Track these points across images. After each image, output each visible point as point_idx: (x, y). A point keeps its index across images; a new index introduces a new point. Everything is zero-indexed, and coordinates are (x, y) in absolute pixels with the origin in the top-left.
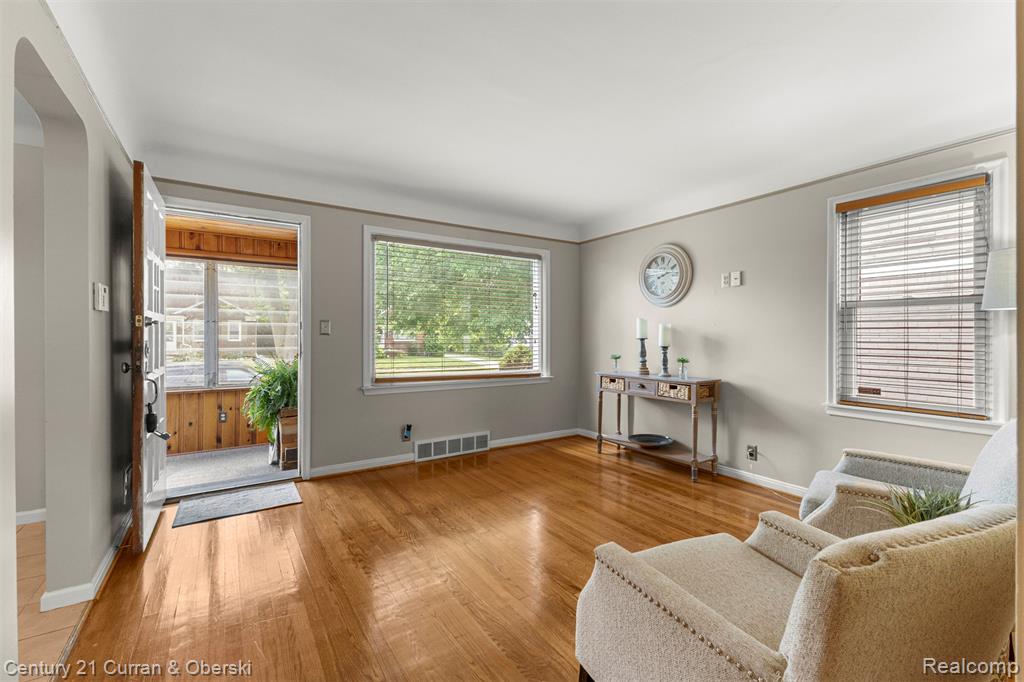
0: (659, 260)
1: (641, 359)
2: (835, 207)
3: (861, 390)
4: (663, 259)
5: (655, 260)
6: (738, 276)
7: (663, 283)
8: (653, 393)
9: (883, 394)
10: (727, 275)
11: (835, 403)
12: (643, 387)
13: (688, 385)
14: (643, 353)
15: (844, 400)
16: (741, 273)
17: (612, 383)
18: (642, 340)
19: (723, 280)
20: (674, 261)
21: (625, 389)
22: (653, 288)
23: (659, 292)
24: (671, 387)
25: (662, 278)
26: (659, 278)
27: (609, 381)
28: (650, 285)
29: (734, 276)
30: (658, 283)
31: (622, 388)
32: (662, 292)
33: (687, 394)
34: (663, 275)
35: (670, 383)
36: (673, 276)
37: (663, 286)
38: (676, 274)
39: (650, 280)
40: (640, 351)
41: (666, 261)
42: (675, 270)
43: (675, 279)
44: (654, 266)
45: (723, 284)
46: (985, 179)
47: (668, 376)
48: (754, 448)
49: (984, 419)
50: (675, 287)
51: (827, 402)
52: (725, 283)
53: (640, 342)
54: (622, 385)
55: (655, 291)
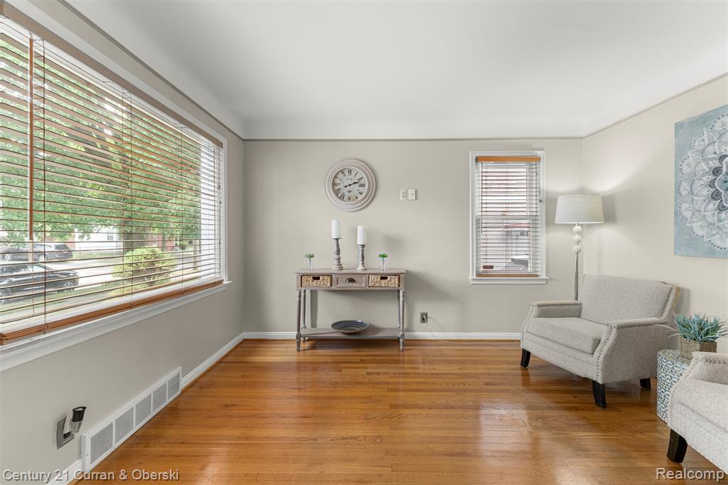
0: (346, 172)
1: (336, 256)
2: (474, 158)
3: (485, 267)
4: (350, 172)
5: (342, 172)
6: (414, 193)
7: (350, 192)
8: (363, 285)
9: (495, 269)
10: (405, 190)
11: (475, 277)
12: (352, 280)
13: (397, 275)
14: (338, 252)
15: (479, 275)
16: (416, 191)
17: (315, 281)
18: (337, 239)
19: (401, 194)
20: (361, 174)
21: (331, 285)
22: (340, 195)
23: (346, 198)
24: (382, 278)
25: (349, 187)
26: (346, 187)
27: (311, 279)
28: (337, 192)
29: (411, 192)
30: (345, 191)
31: (329, 285)
32: (349, 199)
33: (397, 282)
34: (350, 185)
35: (381, 274)
36: (360, 186)
37: (350, 194)
38: (363, 185)
39: (336, 188)
40: (336, 250)
41: (353, 174)
42: (362, 182)
43: (361, 189)
44: (340, 175)
45: (401, 197)
46: (538, 159)
47: (366, 270)
48: (426, 315)
49: (537, 276)
50: (363, 195)
51: (472, 276)
52: (403, 197)
53: (335, 241)
54: (327, 282)
55: (342, 198)
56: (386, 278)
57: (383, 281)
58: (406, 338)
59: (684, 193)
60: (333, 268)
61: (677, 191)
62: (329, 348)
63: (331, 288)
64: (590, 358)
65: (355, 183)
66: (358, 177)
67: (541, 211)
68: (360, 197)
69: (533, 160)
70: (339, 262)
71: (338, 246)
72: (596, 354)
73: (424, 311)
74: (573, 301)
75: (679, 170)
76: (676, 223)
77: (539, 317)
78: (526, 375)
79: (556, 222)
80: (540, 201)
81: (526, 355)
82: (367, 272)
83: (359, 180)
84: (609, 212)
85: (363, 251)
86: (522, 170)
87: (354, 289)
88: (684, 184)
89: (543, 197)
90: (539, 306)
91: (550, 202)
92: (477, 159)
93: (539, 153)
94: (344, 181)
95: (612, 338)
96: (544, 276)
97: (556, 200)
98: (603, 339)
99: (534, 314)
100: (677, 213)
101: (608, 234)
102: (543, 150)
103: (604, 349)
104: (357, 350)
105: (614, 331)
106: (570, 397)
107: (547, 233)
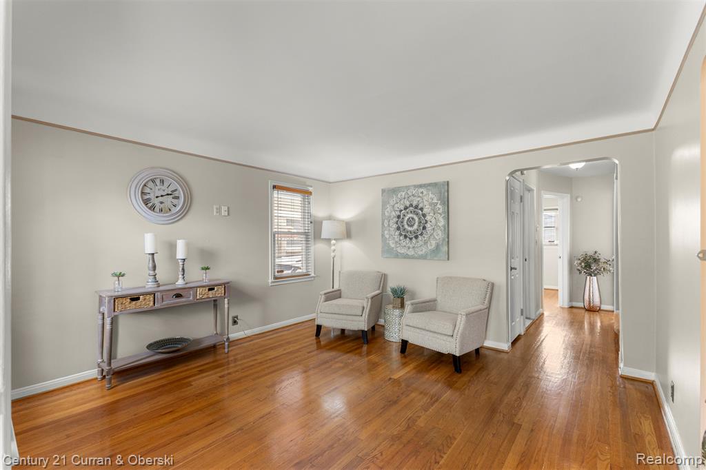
0: (158, 182)
1: (152, 273)
2: (272, 186)
3: (278, 272)
4: (162, 182)
5: (153, 181)
6: (226, 209)
7: (162, 203)
8: (191, 298)
9: (285, 272)
10: (218, 207)
11: (273, 280)
12: (179, 296)
13: (222, 285)
14: (154, 268)
15: (276, 278)
16: (228, 208)
17: (134, 302)
18: (153, 254)
19: (215, 210)
20: (175, 186)
21: (154, 303)
22: (150, 205)
23: (157, 209)
24: (210, 290)
25: (160, 198)
26: (157, 197)
27: (129, 300)
28: (146, 202)
29: (224, 209)
30: (156, 201)
31: (152, 303)
32: (161, 210)
33: (223, 292)
34: (162, 196)
35: (208, 286)
36: (173, 198)
37: (162, 206)
38: (177, 198)
39: (146, 197)
40: (151, 265)
41: (166, 184)
42: (176, 194)
43: (175, 201)
44: (151, 184)
45: (215, 213)
46: (311, 193)
47: (186, 283)
48: (237, 317)
49: (309, 275)
50: (178, 208)
51: (270, 280)
52: (217, 212)
53: (151, 256)
54: (150, 301)
55: (153, 208)
56: (213, 289)
57: (210, 292)
58: (231, 340)
59: (386, 225)
60: (150, 286)
61: (383, 224)
62: (146, 374)
63: (154, 308)
64: (361, 318)
65: (168, 194)
66: (171, 188)
67: (311, 228)
68: (174, 210)
69: (306, 193)
70: (155, 278)
71: (154, 261)
72: (364, 315)
73: (235, 315)
74: (331, 290)
75: (383, 214)
76: (382, 241)
77: (326, 301)
78: (318, 342)
79: (322, 237)
80: (311, 222)
81: (319, 328)
82: (188, 285)
83: (173, 191)
84: (348, 232)
85: (183, 264)
86: (297, 199)
87: (181, 304)
88: (386, 221)
89: (312, 219)
90: (325, 294)
91: (316, 225)
92: (274, 187)
93: (310, 189)
94: (155, 191)
95: (369, 304)
96: (313, 275)
97: (322, 223)
98: (365, 306)
99: (322, 299)
100: (383, 235)
101: (347, 245)
102: (311, 187)
103: (367, 311)
104: (183, 365)
105: (370, 300)
106: (351, 344)
107: (314, 244)
